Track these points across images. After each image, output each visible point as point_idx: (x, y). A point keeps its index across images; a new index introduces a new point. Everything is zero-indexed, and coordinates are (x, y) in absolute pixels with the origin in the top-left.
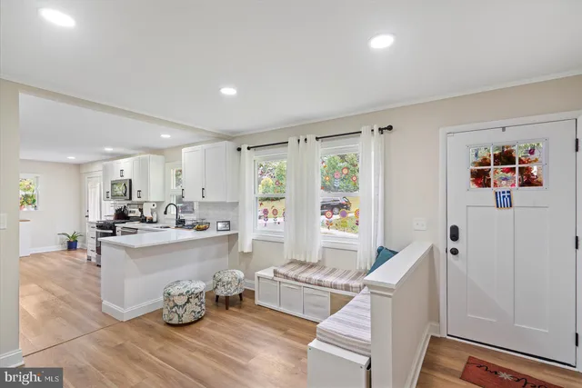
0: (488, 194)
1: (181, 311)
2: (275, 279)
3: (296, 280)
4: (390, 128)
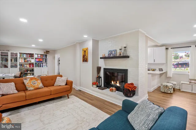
2: (190, 84)
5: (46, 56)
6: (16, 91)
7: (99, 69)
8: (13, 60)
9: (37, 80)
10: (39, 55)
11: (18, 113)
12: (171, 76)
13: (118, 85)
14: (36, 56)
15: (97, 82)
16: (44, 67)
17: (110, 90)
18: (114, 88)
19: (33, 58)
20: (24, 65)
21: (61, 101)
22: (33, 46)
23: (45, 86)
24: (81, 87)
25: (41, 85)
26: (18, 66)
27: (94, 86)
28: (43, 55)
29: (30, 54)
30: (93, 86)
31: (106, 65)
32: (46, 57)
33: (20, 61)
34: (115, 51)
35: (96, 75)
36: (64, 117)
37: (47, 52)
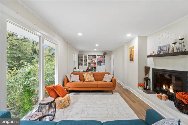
5: (105, 56)
6: (79, 81)
7: (147, 69)
8: (85, 60)
9: (91, 75)
10: (100, 56)
11: (78, 94)
13: (171, 91)
14: (97, 57)
15: (144, 83)
16: (103, 65)
17: (158, 96)
18: (164, 95)
19: (96, 59)
20: (91, 64)
21: (106, 94)
22: (95, 50)
23: (96, 80)
24: (128, 87)
25: (93, 79)
26: (88, 65)
27: (140, 87)
28: (102, 56)
29: (94, 56)
30: (138, 88)
31: (155, 65)
32: (105, 58)
33: (89, 61)
34: (166, 47)
35: (143, 76)
36: (100, 108)
37: (105, 53)
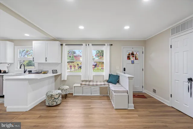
0: (130, 61)
1: (57, 100)
2: (81, 86)
3: (89, 85)
4: (112, 45)
12: (66, 79)
